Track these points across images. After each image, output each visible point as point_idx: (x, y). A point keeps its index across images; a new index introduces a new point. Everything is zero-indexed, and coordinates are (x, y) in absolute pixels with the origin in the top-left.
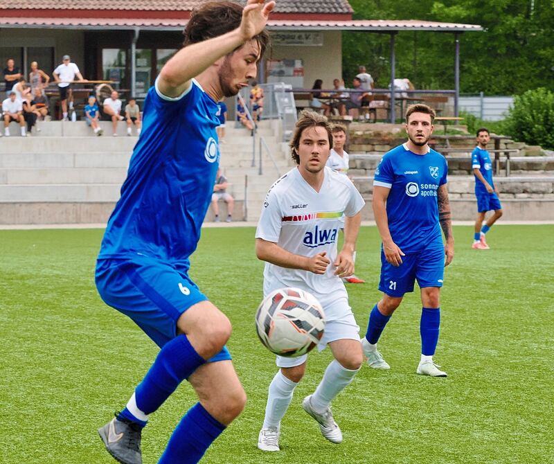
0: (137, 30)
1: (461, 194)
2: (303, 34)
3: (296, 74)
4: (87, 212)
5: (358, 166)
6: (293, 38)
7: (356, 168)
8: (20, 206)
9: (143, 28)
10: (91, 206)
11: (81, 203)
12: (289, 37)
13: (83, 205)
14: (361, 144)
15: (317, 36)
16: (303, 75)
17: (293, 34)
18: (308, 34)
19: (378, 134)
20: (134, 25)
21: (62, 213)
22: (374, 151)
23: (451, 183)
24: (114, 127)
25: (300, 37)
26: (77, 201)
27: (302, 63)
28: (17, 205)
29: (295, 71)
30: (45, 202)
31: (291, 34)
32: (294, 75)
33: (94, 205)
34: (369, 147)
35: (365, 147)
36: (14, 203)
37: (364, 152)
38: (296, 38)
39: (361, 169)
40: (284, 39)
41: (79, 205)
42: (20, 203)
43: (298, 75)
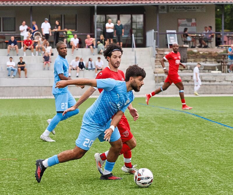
0: (96, 6)
1: (232, 81)
2: (196, 7)
3: (193, 25)
4: (45, 91)
5: (189, 68)
6: (191, 8)
7: (187, 69)
8: (13, 88)
9: (99, 5)
10: (46, 88)
11: (42, 87)
12: (189, 8)
13: (43, 87)
14: (201, 58)
15: (203, 7)
16: (196, 26)
17: (191, 6)
18: (198, 6)
19: (210, 53)
20: (94, 4)
21: (33, 91)
22: (207, 61)
23: (226, 76)
24: (73, 51)
25: (194, 8)
26: (40, 86)
27: (196, 20)
28: (11, 88)
29: (192, 24)
30: (25, 86)
31: (190, 7)
32: (192, 26)
33: (48, 88)
34: (204, 60)
35: (202, 59)
36: (10, 87)
37: (202, 62)
38: (192, 8)
39: (190, 70)
40: (186, 9)
41: (41, 87)
42: (13, 87)
43: (194, 26)
